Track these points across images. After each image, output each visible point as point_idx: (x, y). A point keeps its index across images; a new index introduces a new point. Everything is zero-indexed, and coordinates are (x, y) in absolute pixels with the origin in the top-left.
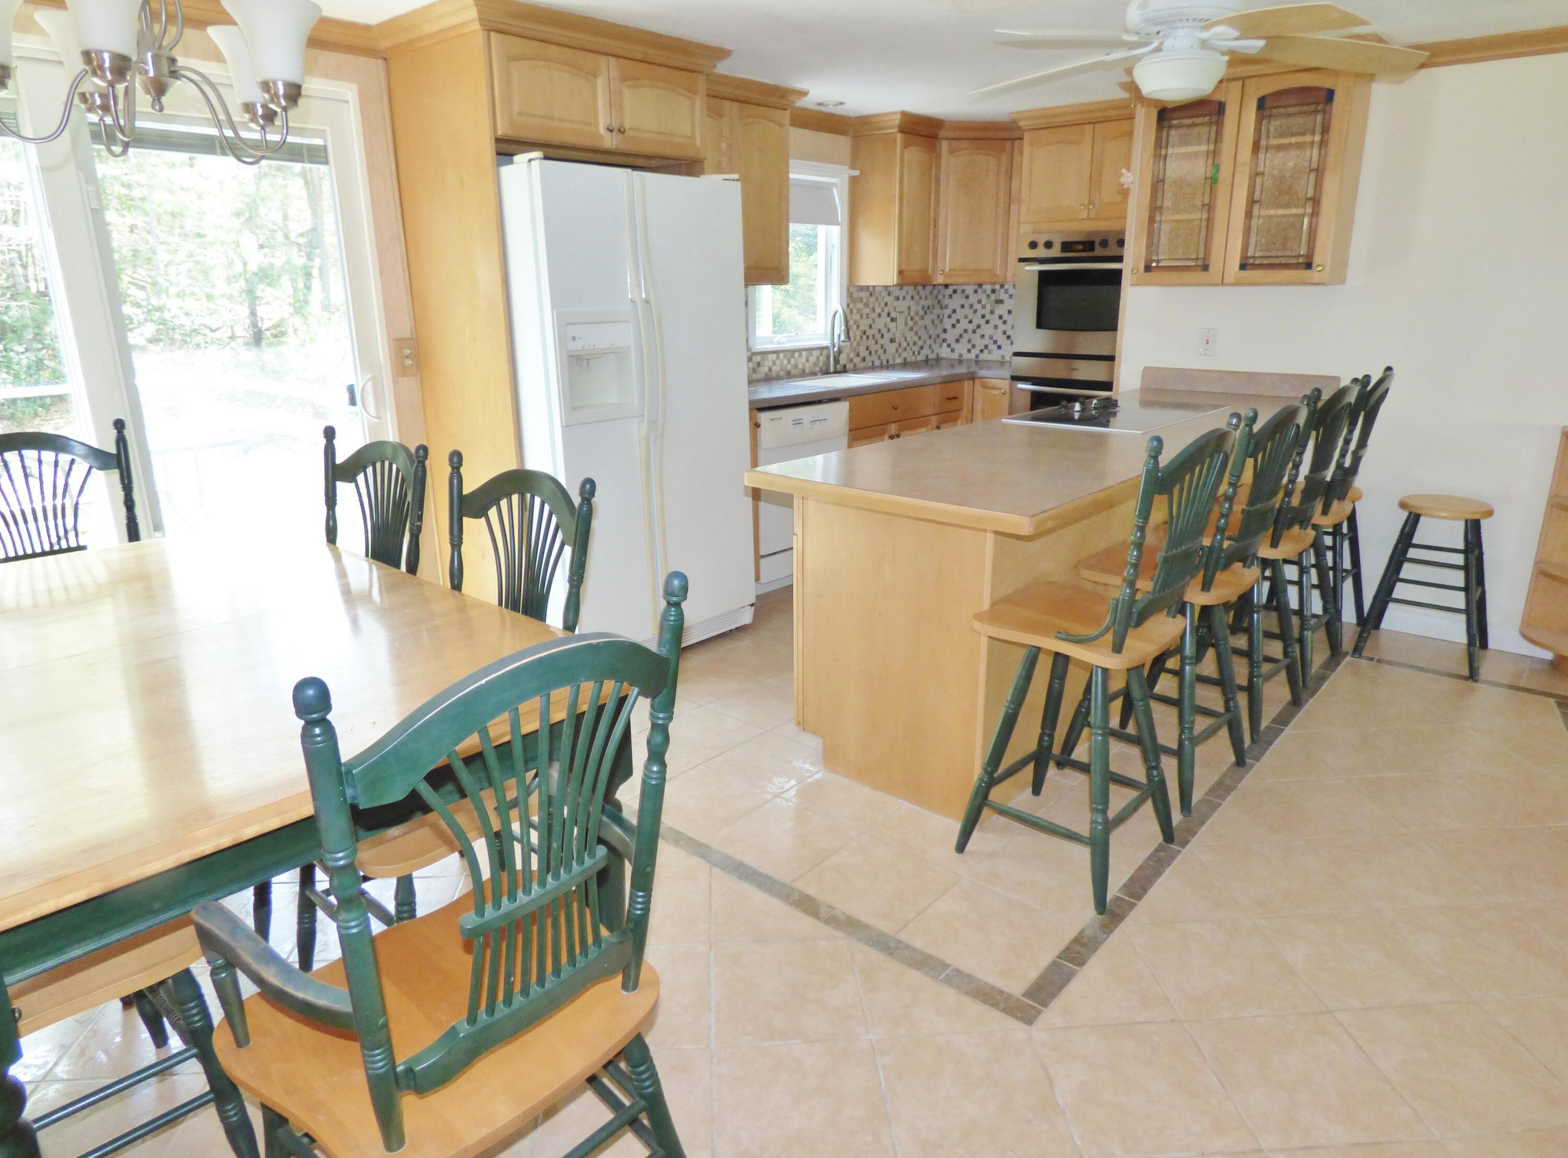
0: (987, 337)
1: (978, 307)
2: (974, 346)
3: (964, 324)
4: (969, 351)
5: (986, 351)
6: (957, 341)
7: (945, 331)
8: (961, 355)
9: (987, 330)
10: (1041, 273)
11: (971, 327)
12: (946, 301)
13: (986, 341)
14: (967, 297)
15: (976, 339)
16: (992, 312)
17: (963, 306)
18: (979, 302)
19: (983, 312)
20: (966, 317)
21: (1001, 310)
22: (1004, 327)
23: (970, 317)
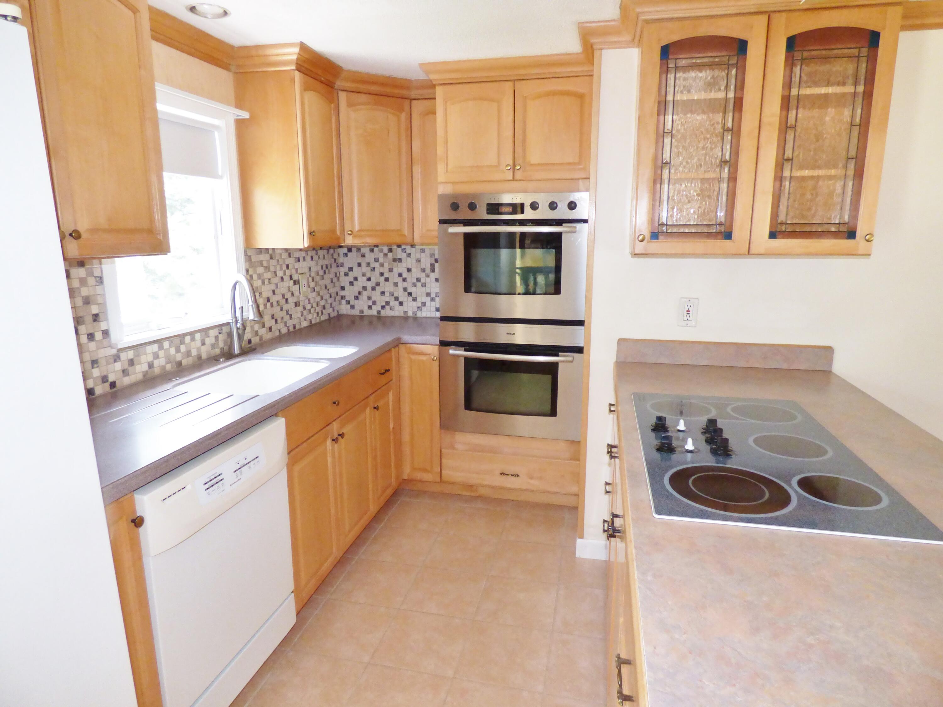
0: (387, 294)
1: (376, 265)
2: (374, 303)
3: (362, 281)
4: (370, 307)
5: (387, 307)
6: (357, 298)
7: (343, 288)
8: (362, 311)
9: (388, 287)
10: (467, 236)
11: (369, 285)
12: (342, 259)
13: (387, 298)
14: (363, 256)
15: (376, 296)
16: (391, 270)
17: (359, 265)
18: (376, 260)
19: (382, 270)
20: (364, 275)
21: (400, 268)
22: (405, 285)
23: (368, 275)
